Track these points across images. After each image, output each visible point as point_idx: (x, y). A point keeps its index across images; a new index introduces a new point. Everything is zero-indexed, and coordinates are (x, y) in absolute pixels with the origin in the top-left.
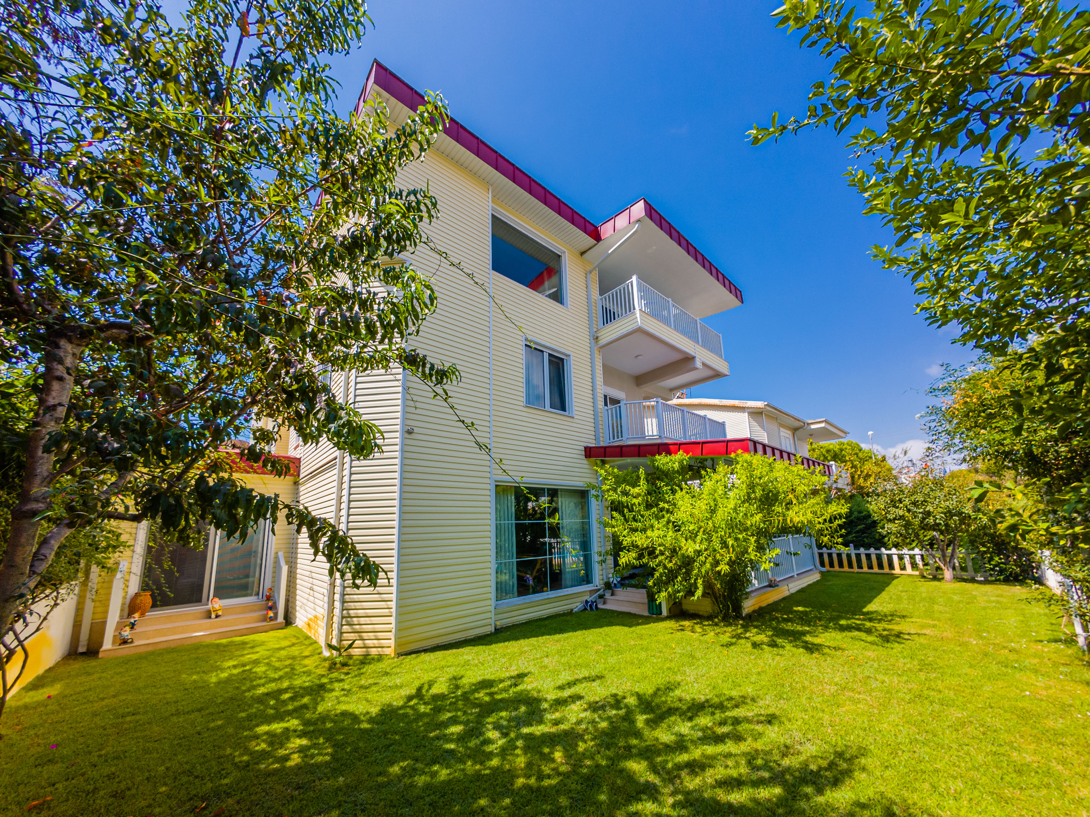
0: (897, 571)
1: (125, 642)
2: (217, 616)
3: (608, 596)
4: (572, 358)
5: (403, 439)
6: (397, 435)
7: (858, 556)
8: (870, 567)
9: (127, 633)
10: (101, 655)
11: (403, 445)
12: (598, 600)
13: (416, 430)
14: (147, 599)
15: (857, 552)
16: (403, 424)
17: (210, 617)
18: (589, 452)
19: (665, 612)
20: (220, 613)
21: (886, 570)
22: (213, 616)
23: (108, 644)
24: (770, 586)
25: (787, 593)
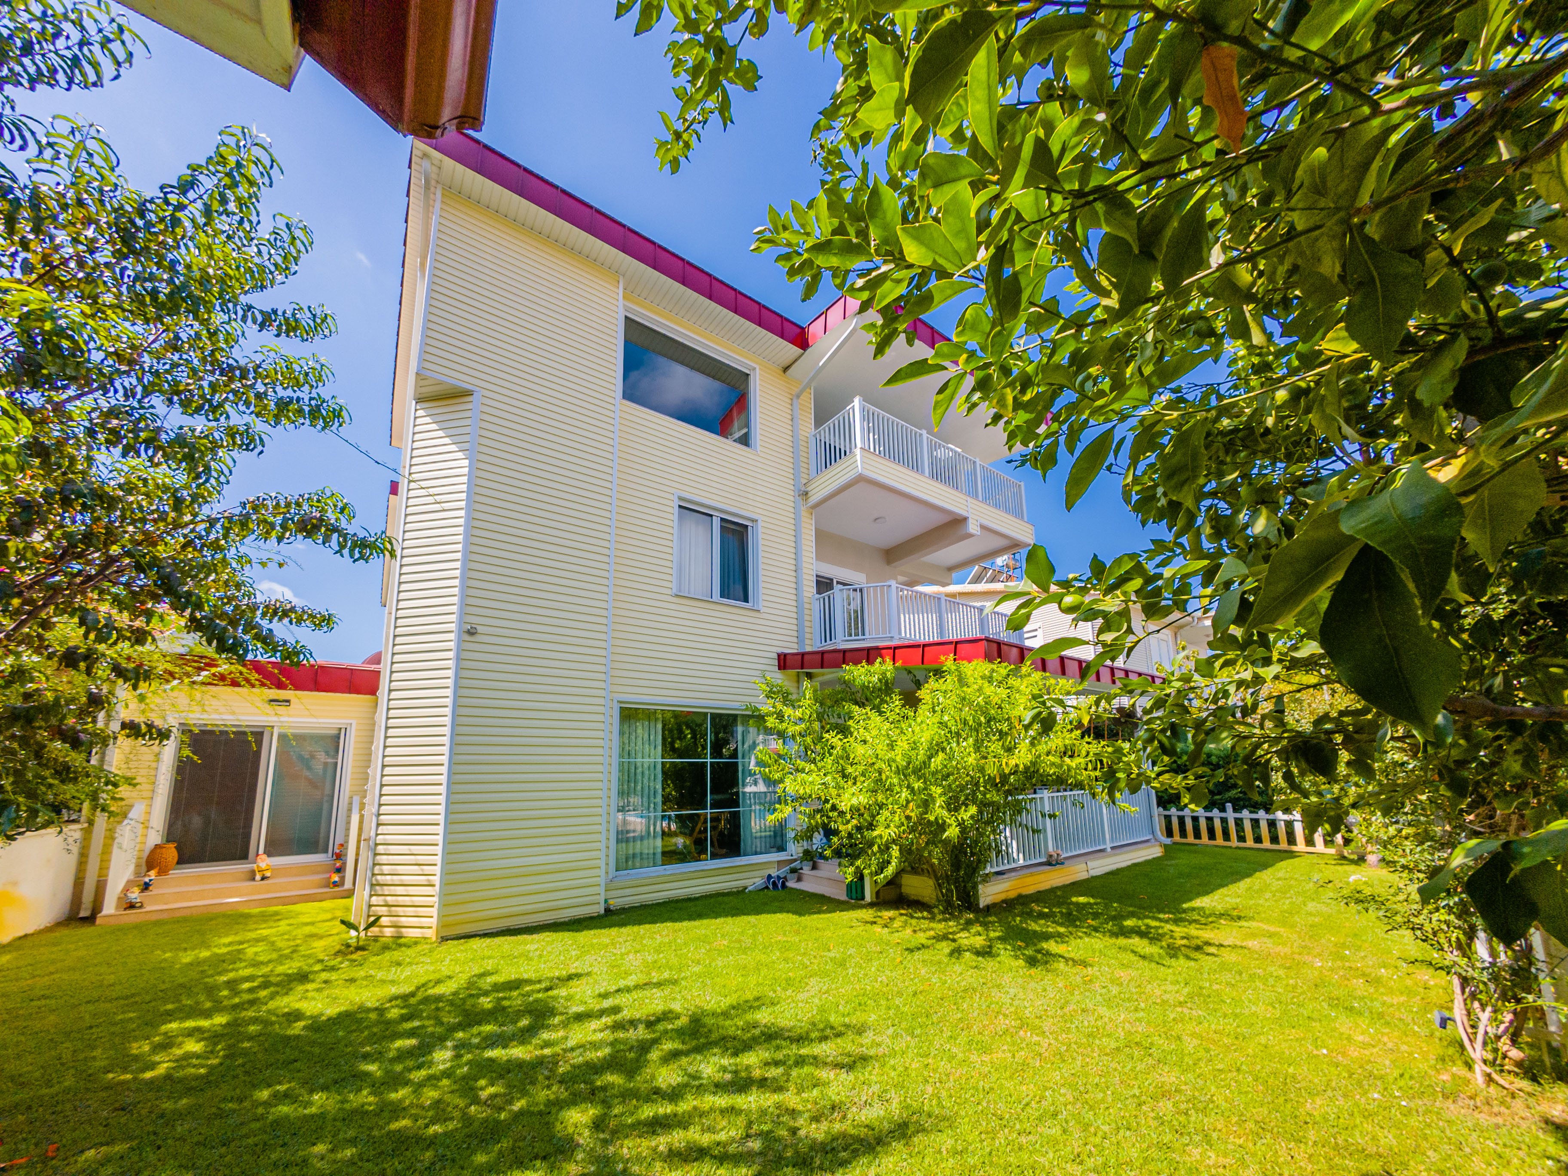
0: (1301, 846)
1: (132, 906)
2: (263, 879)
3: (806, 870)
4: (760, 523)
5: (460, 641)
6: (452, 636)
7: (1239, 823)
8: (1258, 839)
9: (135, 895)
10: (98, 921)
11: (460, 650)
12: (789, 876)
13: (480, 629)
14: (171, 853)
15: (1238, 815)
16: (461, 621)
17: (254, 879)
18: (784, 662)
19: (868, 897)
20: (268, 874)
21: (1283, 845)
22: (258, 877)
23: (109, 907)
24: (1049, 863)
25: (1084, 876)
